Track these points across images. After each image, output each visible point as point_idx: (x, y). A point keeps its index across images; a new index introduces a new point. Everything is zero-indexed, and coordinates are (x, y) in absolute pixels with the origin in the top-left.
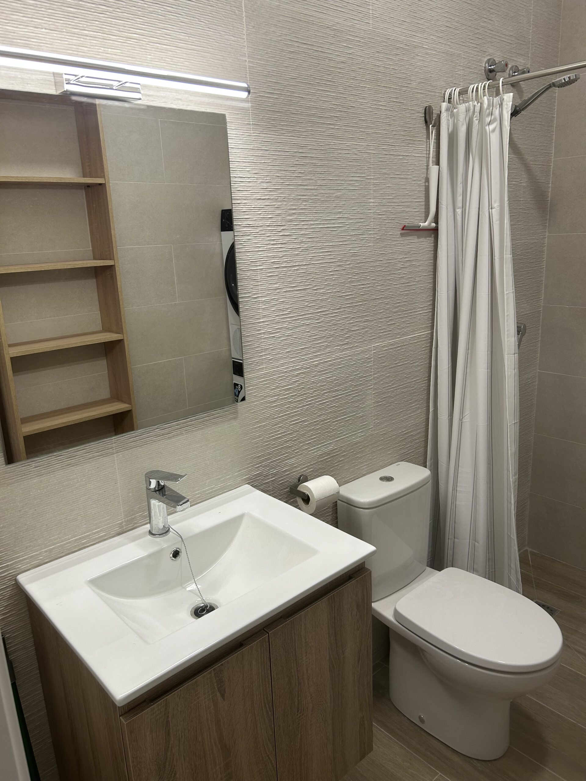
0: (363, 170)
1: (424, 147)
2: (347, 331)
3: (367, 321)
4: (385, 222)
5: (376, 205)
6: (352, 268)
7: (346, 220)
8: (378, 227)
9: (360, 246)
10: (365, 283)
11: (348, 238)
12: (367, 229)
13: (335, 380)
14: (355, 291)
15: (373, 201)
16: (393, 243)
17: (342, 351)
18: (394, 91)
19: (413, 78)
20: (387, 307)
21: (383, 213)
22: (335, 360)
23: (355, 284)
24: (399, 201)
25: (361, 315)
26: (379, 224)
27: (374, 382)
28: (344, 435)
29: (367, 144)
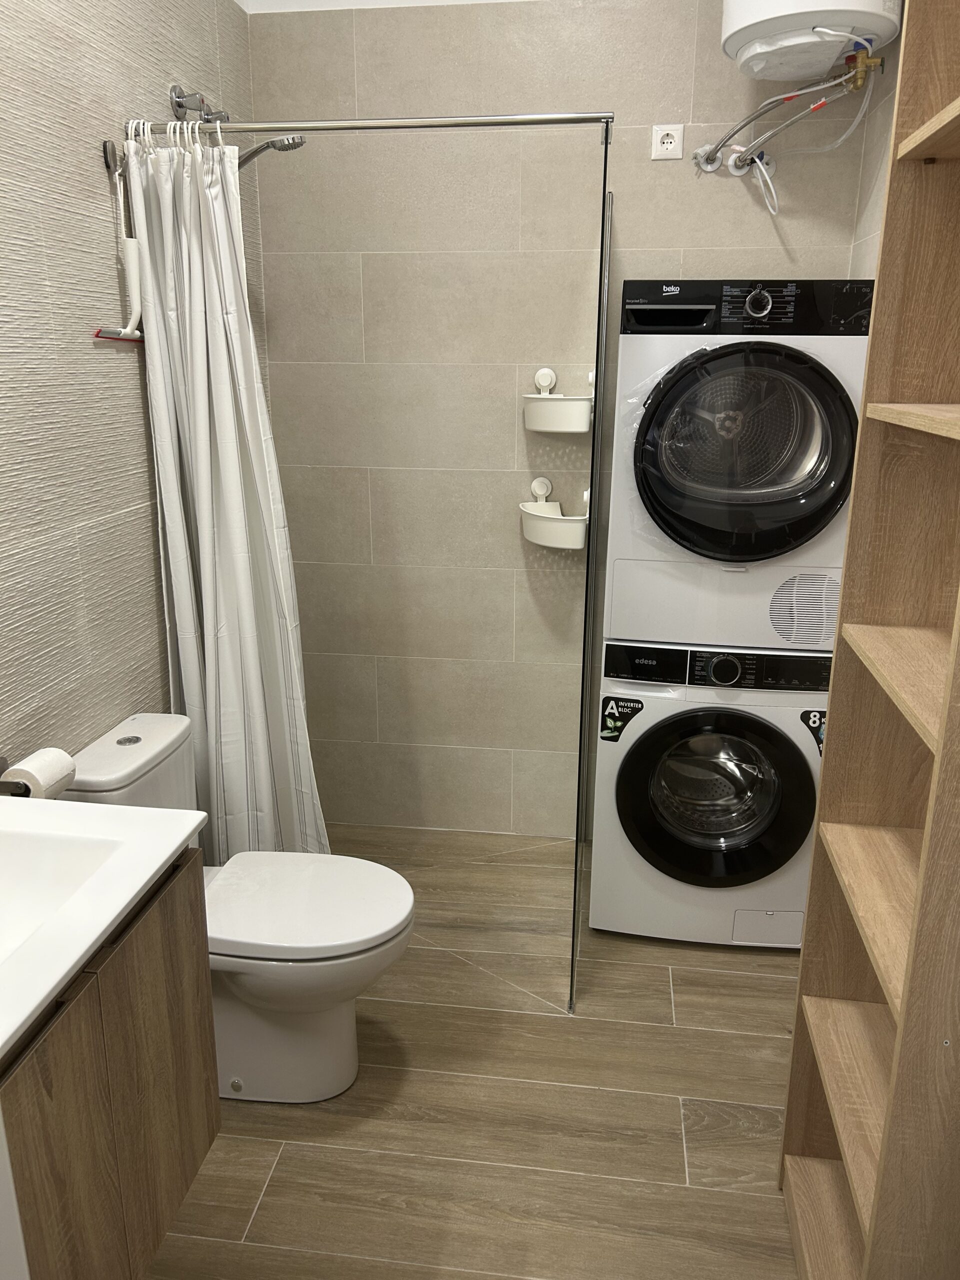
0: (30, 230)
1: (109, 206)
2: (36, 501)
3: (63, 484)
4: (70, 321)
5: (54, 291)
6: (32, 394)
7: (14, 311)
8: (62, 329)
9: (40, 357)
10: (55, 421)
11: (21, 342)
12: (47, 329)
13: (30, 587)
14: (41, 434)
15: (50, 284)
16: (85, 358)
17: (34, 537)
18: (59, 106)
19: (82, 91)
20: (88, 462)
21: (66, 307)
22: (25, 551)
23: (40, 422)
24: (85, 289)
25: (54, 475)
26: (62, 323)
27: (85, 587)
28: (52, 681)
29: (31, 186)
